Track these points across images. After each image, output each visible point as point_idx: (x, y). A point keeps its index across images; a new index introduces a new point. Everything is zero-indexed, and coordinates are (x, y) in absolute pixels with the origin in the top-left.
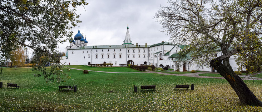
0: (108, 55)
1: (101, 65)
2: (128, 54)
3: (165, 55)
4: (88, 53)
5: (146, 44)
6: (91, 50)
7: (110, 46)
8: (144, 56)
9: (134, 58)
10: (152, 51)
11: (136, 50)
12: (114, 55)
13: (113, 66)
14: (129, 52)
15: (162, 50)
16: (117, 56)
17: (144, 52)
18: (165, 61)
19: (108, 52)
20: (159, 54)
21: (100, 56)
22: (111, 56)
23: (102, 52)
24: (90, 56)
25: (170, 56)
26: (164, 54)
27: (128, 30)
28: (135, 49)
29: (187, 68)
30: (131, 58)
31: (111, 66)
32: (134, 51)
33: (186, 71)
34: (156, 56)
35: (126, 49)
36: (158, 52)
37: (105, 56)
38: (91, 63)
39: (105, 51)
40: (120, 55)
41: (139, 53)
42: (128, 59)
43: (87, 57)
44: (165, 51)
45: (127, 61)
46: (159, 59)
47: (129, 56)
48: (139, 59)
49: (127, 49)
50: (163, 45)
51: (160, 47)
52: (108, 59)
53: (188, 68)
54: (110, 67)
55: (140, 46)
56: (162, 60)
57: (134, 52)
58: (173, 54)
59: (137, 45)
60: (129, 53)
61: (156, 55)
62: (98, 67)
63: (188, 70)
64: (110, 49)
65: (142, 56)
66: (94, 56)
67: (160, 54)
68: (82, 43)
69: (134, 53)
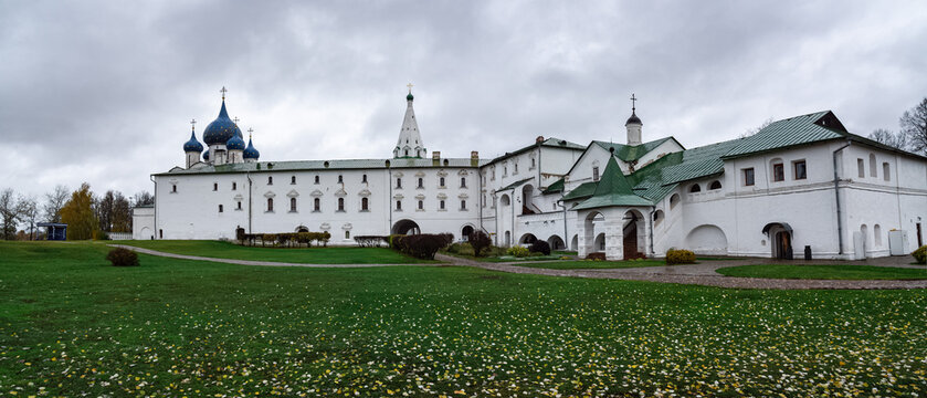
0: (317, 200)
1: (283, 237)
2: (395, 193)
3: (547, 192)
4: (235, 188)
5: (475, 155)
6: (246, 175)
7: (326, 163)
8: (463, 203)
9: (420, 213)
10: (493, 179)
11: (432, 178)
12: (341, 200)
13: (332, 242)
14: (399, 186)
15: (535, 173)
16: (353, 203)
17: (463, 185)
18: (544, 218)
19: (317, 187)
20: (519, 191)
21: (282, 204)
22: (329, 203)
23: (293, 187)
24: (245, 205)
25: (566, 194)
26: (540, 188)
27: (410, 106)
28: (425, 171)
29: (644, 245)
30: (409, 212)
31: (321, 243)
32: (420, 180)
33: (642, 255)
34: (506, 200)
35: (387, 172)
36: (518, 184)
37: (305, 204)
38: (247, 232)
39: (305, 183)
40: (365, 201)
41: (443, 191)
42: (398, 217)
43: (230, 205)
44: (545, 175)
45: (393, 223)
46: (519, 208)
47: (399, 204)
48: (442, 214)
49: (394, 173)
50: (537, 152)
51: (525, 161)
52: (317, 214)
53: (648, 242)
54: (318, 246)
55: (446, 161)
56: (532, 213)
57: (420, 185)
58: (579, 184)
59: (436, 159)
60: (399, 191)
61: (508, 193)
62: (270, 247)
63: (648, 252)
64: (321, 175)
65: (453, 204)
66: (260, 205)
67: (527, 191)
68: (217, 151)
69: (421, 191)
